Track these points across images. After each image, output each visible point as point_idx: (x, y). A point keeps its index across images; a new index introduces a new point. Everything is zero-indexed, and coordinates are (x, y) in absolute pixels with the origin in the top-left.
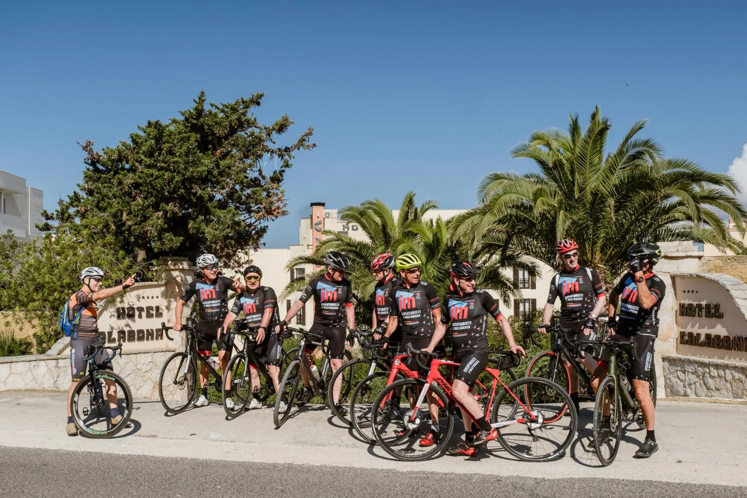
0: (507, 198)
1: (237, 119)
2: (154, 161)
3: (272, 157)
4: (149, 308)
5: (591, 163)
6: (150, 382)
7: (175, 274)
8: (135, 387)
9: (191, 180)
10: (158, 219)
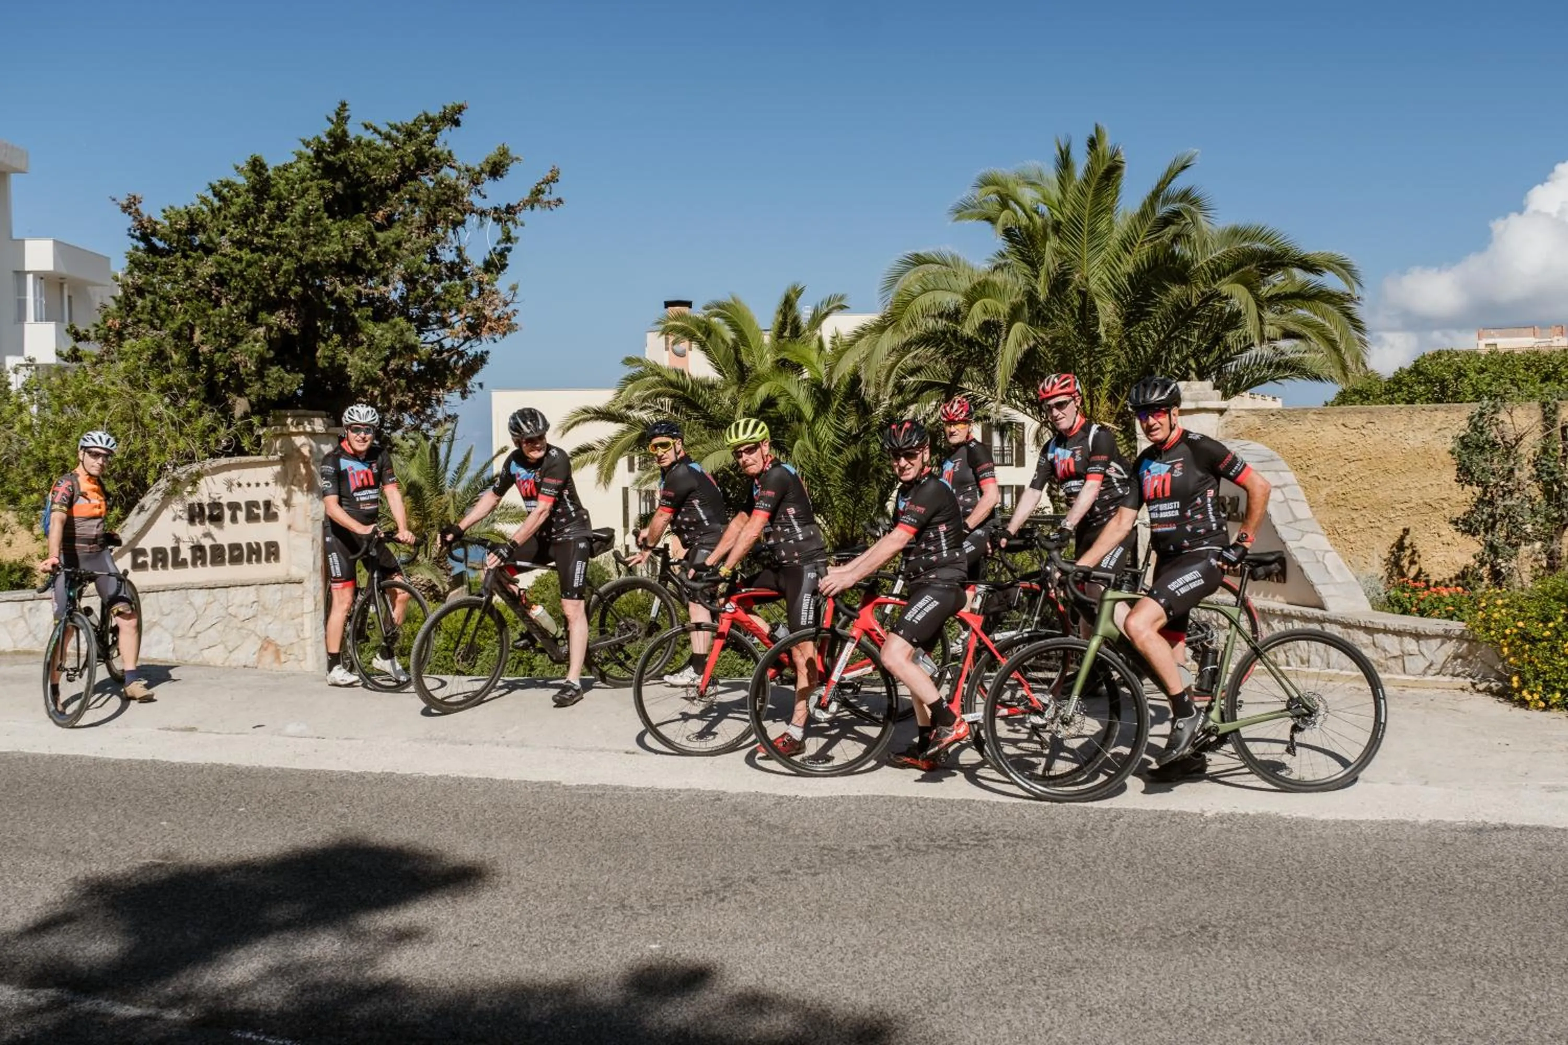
0: (925, 300)
1: (414, 153)
2: (249, 233)
3: (482, 224)
4: (251, 505)
5: (1092, 232)
6: (253, 637)
7: (299, 441)
8: (226, 647)
9: (315, 269)
10: (256, 340)
